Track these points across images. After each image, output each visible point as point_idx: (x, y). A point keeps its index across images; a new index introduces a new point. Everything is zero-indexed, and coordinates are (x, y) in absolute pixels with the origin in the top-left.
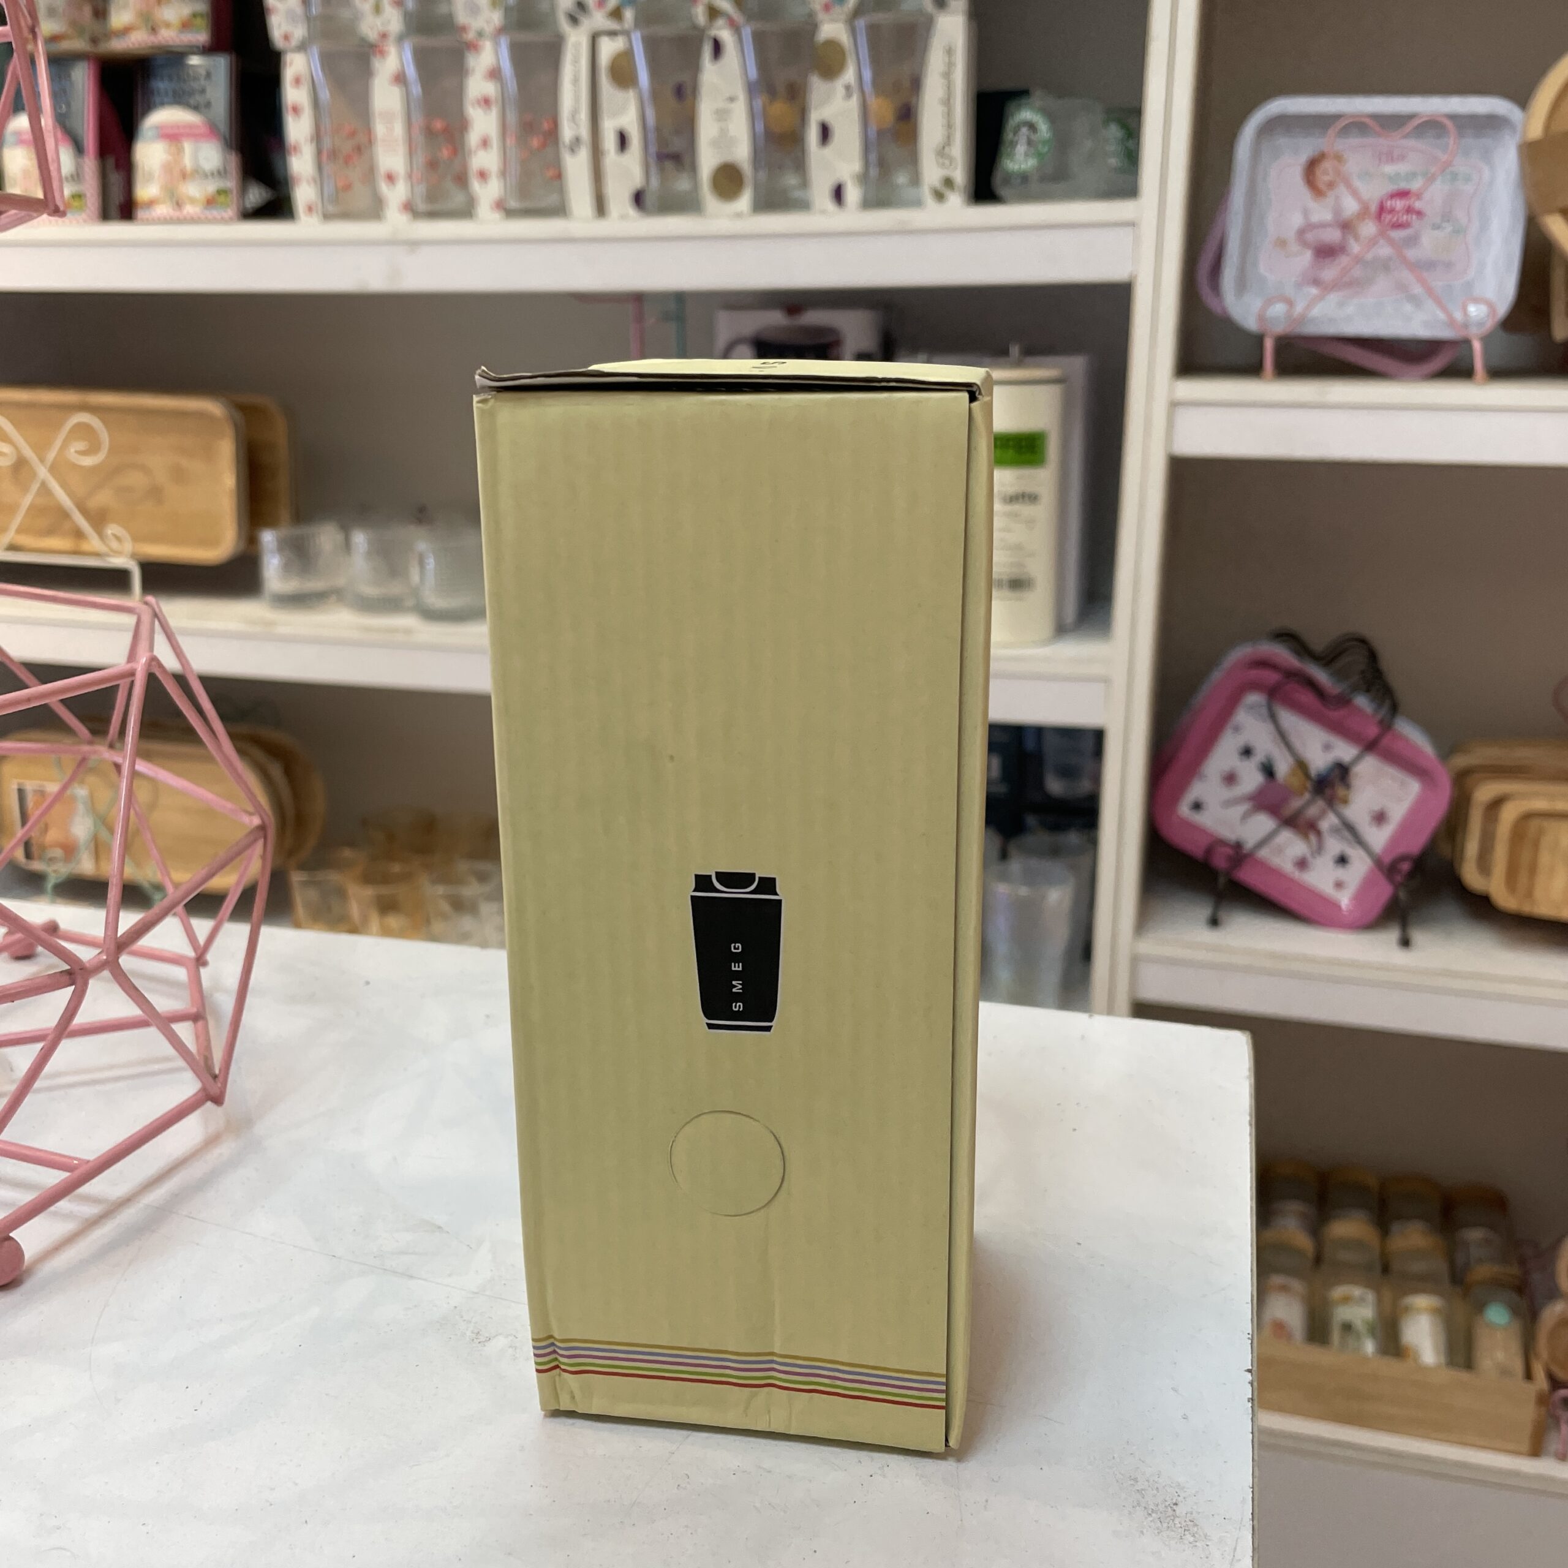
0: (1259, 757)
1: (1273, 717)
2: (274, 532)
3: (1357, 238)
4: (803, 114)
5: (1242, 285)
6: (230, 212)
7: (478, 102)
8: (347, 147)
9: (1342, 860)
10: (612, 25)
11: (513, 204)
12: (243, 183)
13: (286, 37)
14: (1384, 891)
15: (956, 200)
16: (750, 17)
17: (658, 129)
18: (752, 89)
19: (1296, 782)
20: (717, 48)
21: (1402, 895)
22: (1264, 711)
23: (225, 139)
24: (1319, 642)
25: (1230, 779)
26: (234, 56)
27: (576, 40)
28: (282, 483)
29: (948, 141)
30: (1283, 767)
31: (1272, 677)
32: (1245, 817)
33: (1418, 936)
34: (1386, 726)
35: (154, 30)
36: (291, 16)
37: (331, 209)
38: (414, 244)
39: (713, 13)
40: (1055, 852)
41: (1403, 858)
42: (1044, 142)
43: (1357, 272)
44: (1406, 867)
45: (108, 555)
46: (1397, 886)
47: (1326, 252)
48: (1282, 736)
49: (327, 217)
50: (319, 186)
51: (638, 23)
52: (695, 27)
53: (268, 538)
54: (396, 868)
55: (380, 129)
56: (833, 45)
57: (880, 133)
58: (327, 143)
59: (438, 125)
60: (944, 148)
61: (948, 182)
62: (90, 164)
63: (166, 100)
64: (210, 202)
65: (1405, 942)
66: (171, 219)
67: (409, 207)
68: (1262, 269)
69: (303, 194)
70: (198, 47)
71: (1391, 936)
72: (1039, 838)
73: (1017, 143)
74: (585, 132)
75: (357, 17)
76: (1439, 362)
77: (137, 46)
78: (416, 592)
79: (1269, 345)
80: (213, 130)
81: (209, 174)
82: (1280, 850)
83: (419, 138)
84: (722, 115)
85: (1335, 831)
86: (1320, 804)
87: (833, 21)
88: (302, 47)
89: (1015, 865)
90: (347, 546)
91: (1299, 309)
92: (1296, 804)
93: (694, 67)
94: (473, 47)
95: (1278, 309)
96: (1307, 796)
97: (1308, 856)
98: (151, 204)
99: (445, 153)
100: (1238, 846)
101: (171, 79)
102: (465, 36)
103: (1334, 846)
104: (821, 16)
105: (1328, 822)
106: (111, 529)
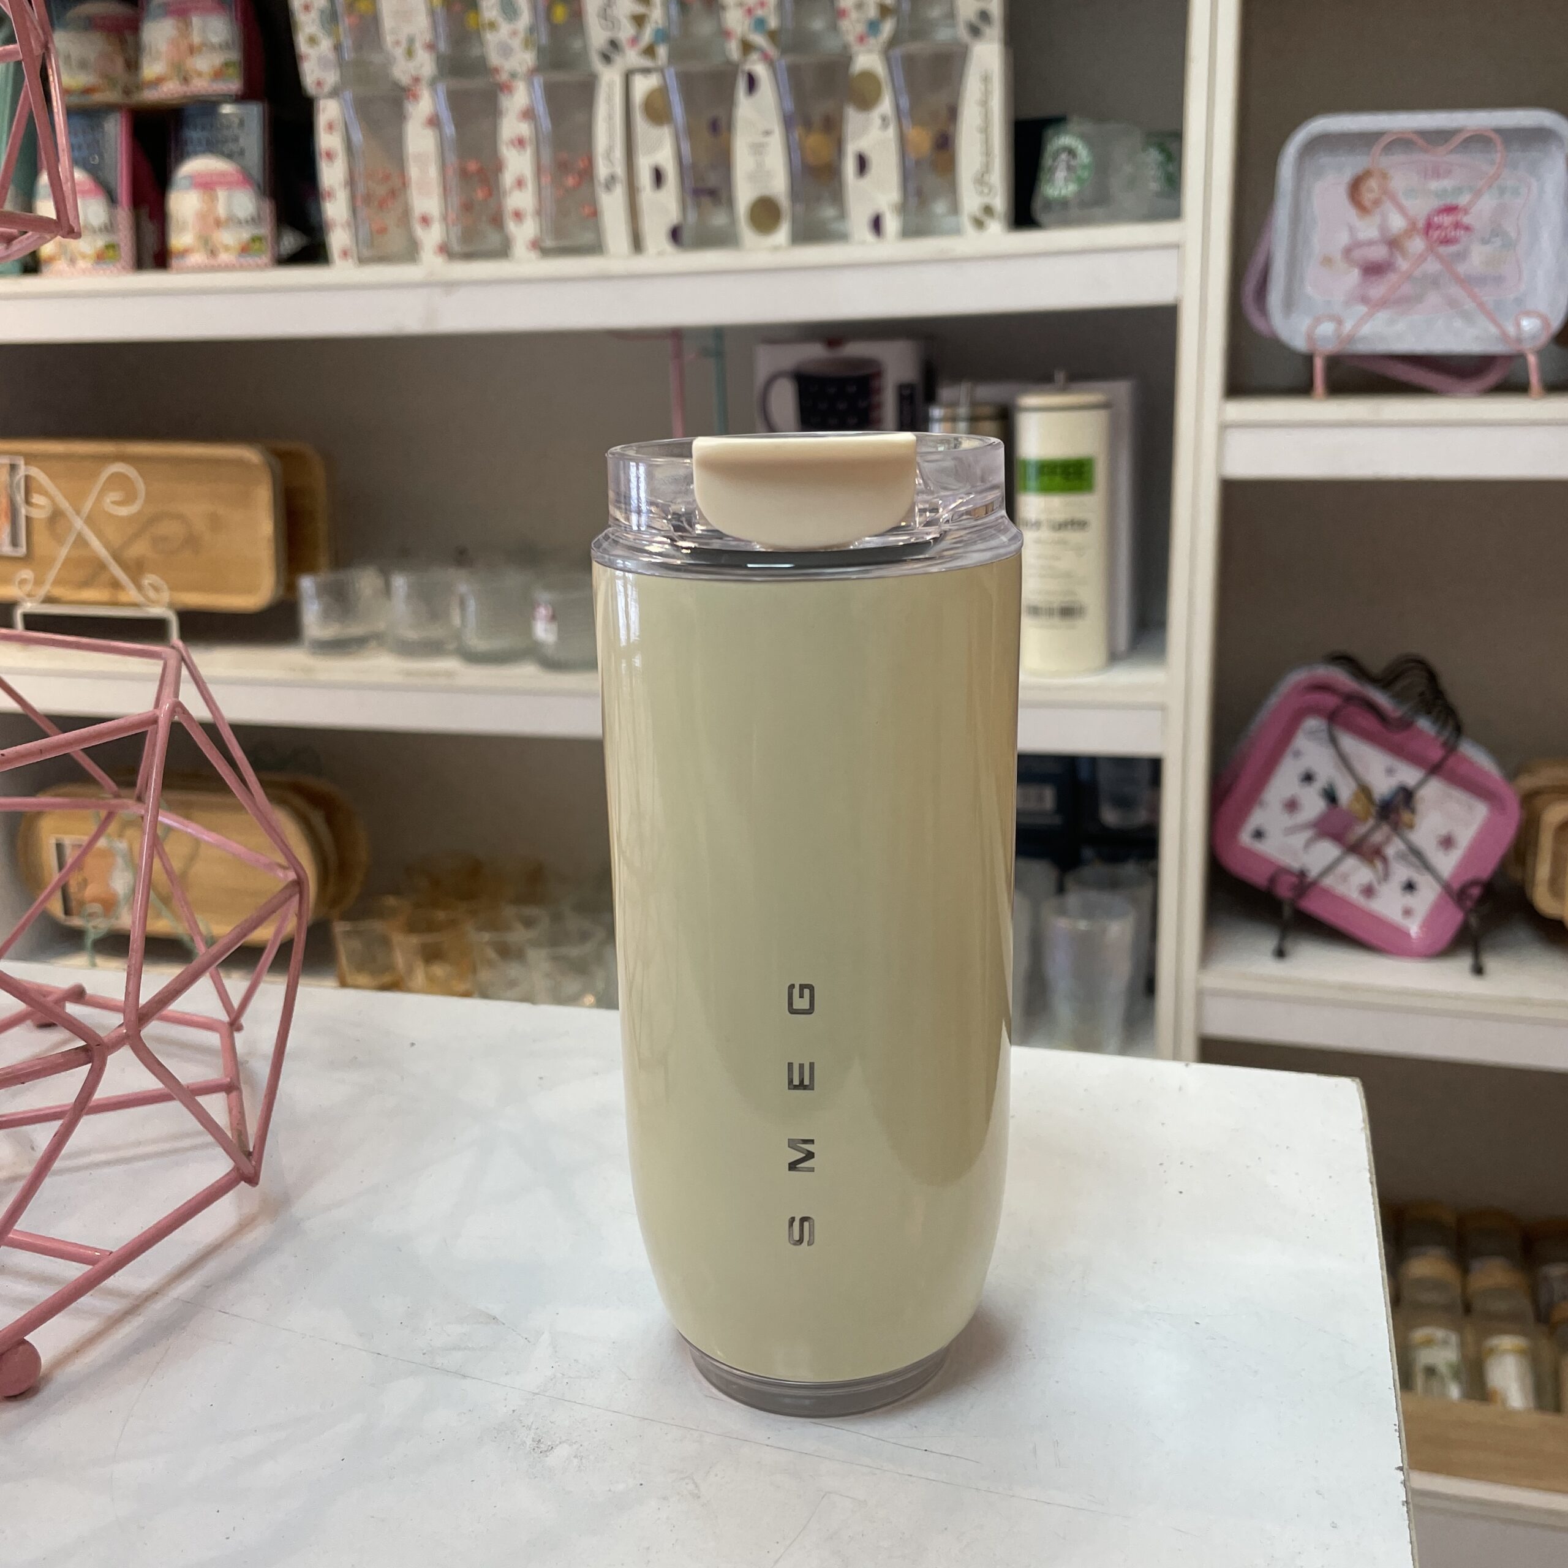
0: (1320, 783)
1: (1334, 741)
2: (313, 578)
3: (1404, 254)
4: (839, 146)
5: (1289, 304)
6: (265, 259)
7: (512, 142)
8: (381, 190)
9: (1410, 887)
10: (646, 63)
11: (549, 243)
12: (278, 231)
13: (319, 84)
14: (1455, 917)
15: (996, 228)
16: (784, 50)
17: (694, 166)
18: (788, 122)
19: (1358, 807)
20: (752, 83)
21: (1474, 921)
22: (1324, 735)
23: (259, 186)
24: (1377, 664)
25: (1292, 805)
26: (266, 105)
27: (610, 79)
28: (321, 527)
29: (987, 169)
30: (1346, 792)
31: (1330, 701)
32: (1308, 845)
33: (1491, 963)
34: (1450, 748)
35: (186, 80)
36: (322, 62)
37: (366, 253)
38: (450, 286)
39: (747, 47)
40: (1114, 885)
41: (1473, 883)
42: (1084, 167)
43: (1406, 289)
44: (1476, 892)
45: (148, 606)
46: (1467, 913)
47: (1373, 270)
48: (1344, 761)
49: (362, 261)
50: (354, 231)
51: (672, 57)
52: (729, 62)
53: (307, 584)
54: (441, 915)
55: (414, 172)
56: (868, 76)
57: (918, 163)
58: (361, 188)
59: (472, 166)
60: (983, 176)
61: (988, 210)
62: (124, 215)
63: (198, 149)
64: (245, 250)
65: (1478, 970)
66: (206, 266)
67: (445, 250)
68: (1309, 289)
69: (338, 239)
70: (231, 96)
71: (1463, 963)
72: (1094, 870)
73: (1056, 168)
74: (620, 170)
75: (390, 61)
76: (1493, 378)
77: (169, 96)
78: (458, 636)
79: (1319, 365)
80: (246, 178)
81: (243, 222)
82: (1345, 878)
83: (454, 181)
84: (758, 149)
85: (1401, 857)
86: (1385, 829)
87: (870, 51)
88: (335, 93)
89: (1074, 899)
90: (387, 590)
91: (1348, 326)
92: (1361, 830)
93: (728, 101)
94: (506, 88)
95: (1326, 329)
96: (1371, 822)
97: (1375, 884)
98: (184, 253)
99: (480, 194)
100: (1302, 874)
101: (203, 128)
102: (497, 77)
103: (1401, 872)
104: (856, 48)
105: (1394, 848)
106: (149, 579)
